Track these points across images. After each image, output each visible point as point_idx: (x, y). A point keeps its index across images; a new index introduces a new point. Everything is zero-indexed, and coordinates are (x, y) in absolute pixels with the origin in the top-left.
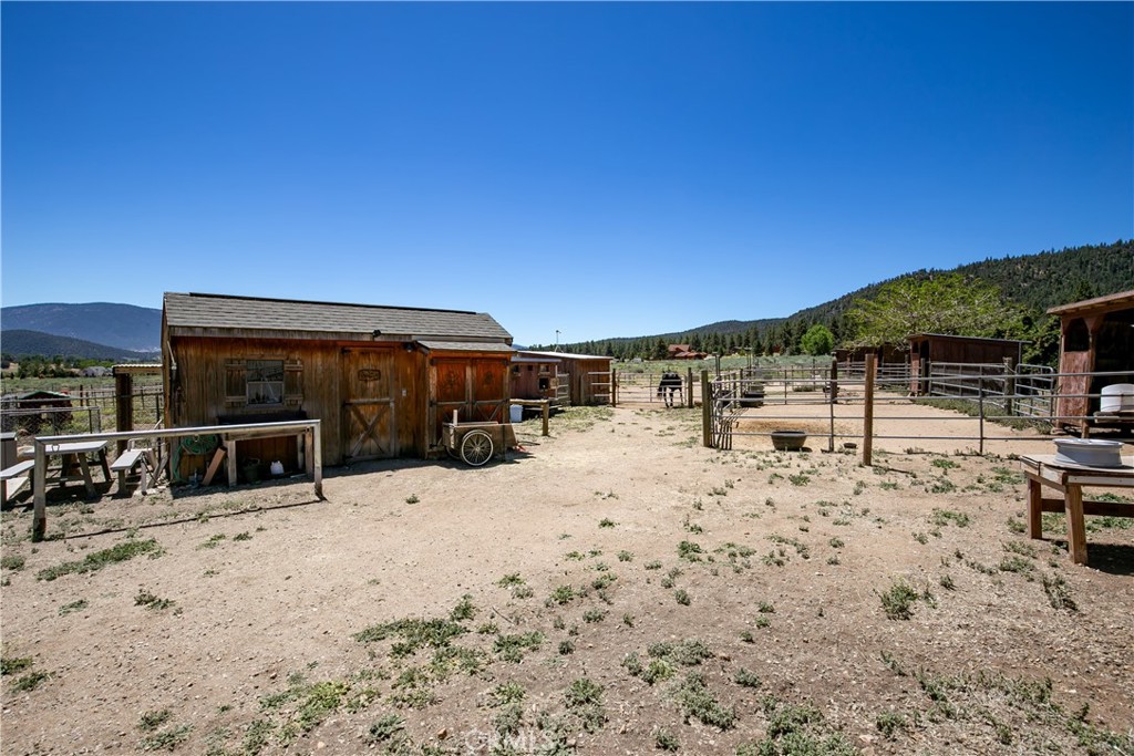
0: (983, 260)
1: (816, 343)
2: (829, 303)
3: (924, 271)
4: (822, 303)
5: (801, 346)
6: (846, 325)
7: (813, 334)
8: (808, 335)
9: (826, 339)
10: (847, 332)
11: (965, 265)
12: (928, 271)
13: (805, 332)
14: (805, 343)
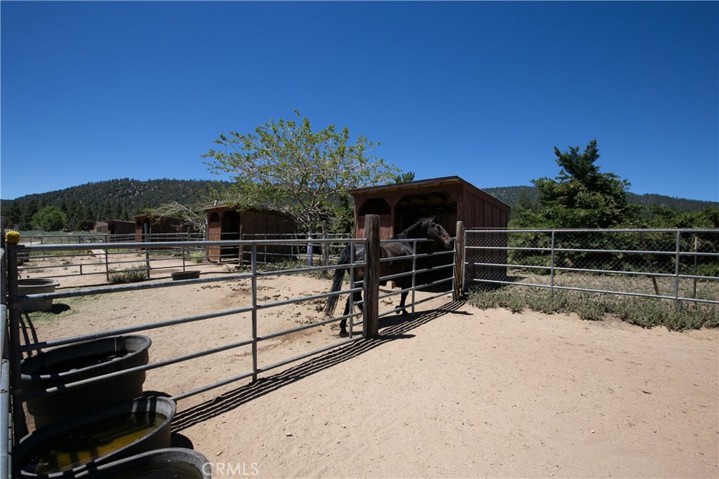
0: (162, 179)
1: (49, 221)
2: (55, 192)
3: (127, 179)
4: (48, 191)
5: (32, 223)
6: (74, 208)
7: (47, 213)
8: (40, 213)
9: (60, 217)
10: (76, 214)
11: (152, 179)
12: (130, 179)
13: (36, 211)
14: (38, 220)
